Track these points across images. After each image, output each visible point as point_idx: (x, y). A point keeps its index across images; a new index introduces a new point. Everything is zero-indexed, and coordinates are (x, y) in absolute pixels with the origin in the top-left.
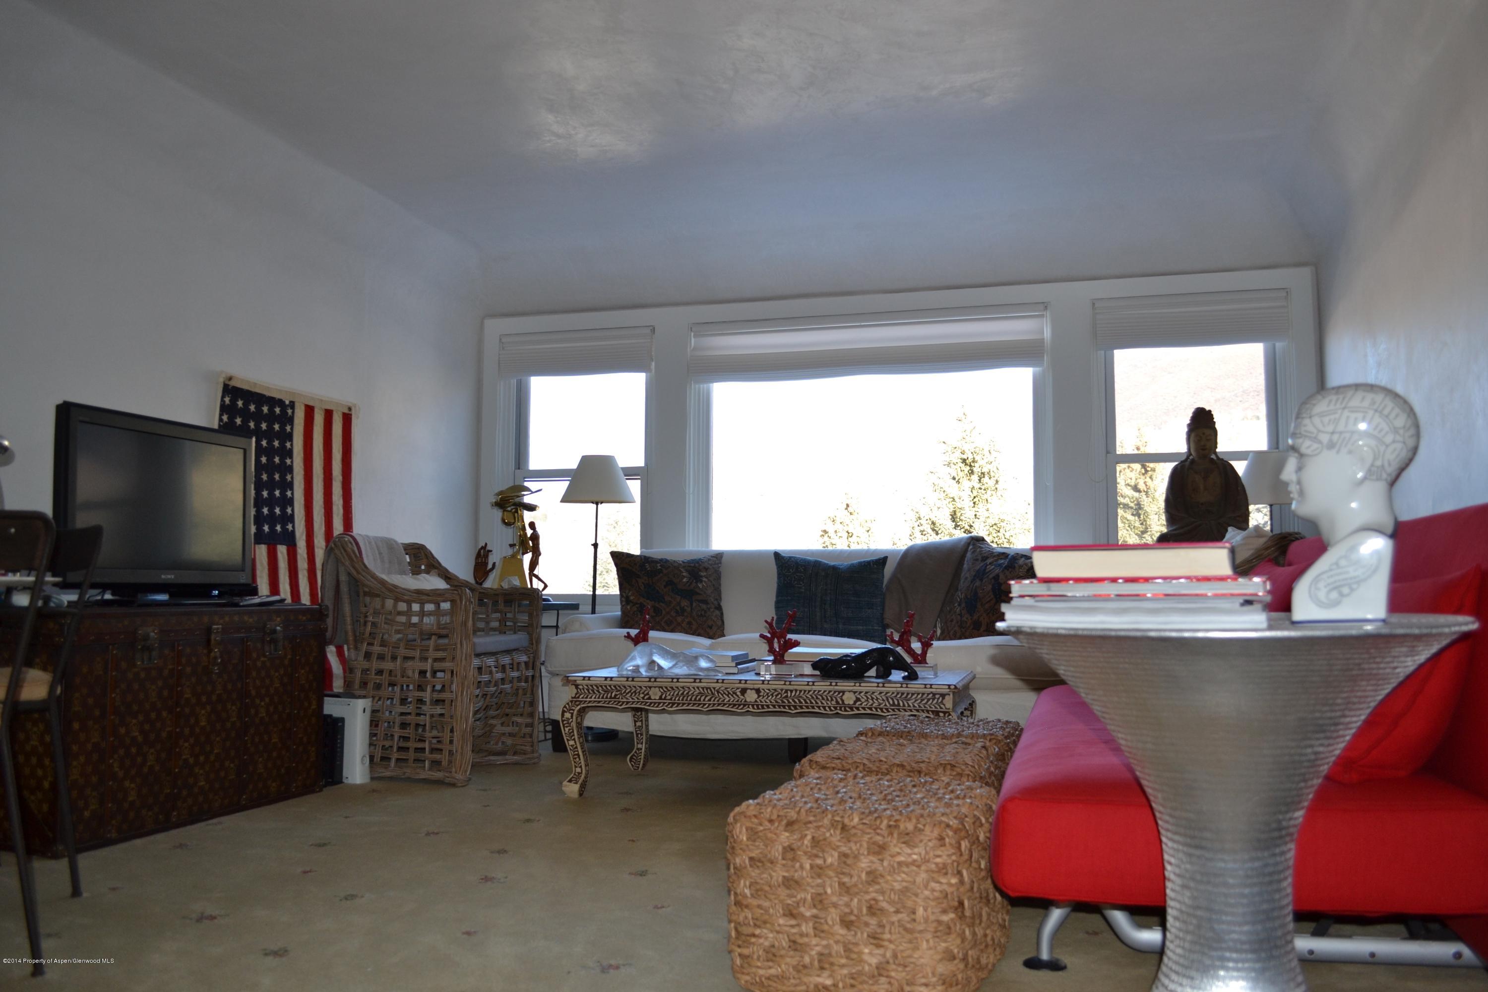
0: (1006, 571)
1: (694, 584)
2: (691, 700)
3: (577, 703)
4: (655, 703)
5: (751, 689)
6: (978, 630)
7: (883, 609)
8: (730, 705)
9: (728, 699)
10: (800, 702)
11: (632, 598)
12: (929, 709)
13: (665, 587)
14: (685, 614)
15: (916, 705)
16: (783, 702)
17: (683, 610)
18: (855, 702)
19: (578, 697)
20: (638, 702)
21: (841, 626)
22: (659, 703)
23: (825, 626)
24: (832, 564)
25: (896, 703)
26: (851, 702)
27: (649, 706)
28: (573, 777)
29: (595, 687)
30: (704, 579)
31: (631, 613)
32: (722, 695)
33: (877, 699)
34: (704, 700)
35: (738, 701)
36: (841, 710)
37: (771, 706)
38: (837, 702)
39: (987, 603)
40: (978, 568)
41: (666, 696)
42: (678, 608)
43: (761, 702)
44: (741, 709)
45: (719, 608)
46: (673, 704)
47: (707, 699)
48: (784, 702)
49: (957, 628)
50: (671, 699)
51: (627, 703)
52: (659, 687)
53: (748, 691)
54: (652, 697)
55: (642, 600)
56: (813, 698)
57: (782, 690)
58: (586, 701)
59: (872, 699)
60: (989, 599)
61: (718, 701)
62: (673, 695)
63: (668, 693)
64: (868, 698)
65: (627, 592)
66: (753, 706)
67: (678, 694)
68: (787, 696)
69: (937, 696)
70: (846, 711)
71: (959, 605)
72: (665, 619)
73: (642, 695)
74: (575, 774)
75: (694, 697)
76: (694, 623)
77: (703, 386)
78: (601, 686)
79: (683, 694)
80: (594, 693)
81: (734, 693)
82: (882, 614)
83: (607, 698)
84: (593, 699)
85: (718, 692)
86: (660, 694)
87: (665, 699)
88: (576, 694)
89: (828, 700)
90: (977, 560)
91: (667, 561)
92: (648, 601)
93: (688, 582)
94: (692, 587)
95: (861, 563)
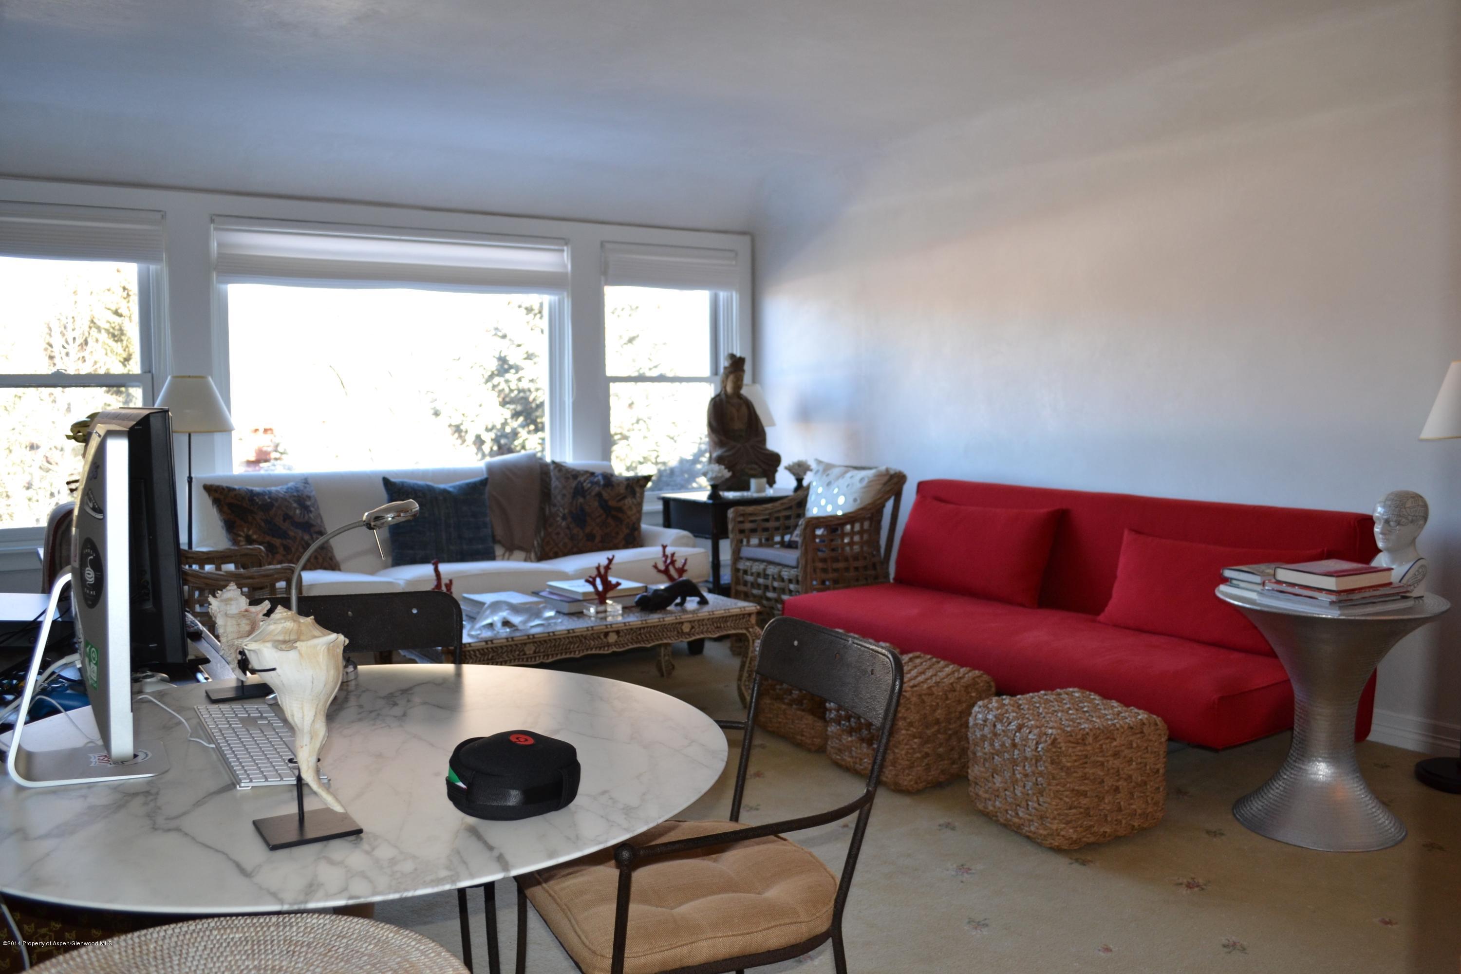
0: (606, 489)
2: (562, 649)
4: (531, 658)
5: (613, 632)
6: (593, 541)
7: (492, 528)
8: (596, 648)
9: (593, 643)
10: (651, 636)
11: (255, 537)
12: (741, 626)
13: (284, 521)
16: (637, 638)
18: (691, 630)
20: (515, 660)
22: (535, 657)
23: (452, 548)
24: (442, 486)
25: (719, 626)
29: (472, 652)
30: (311, 510)
32: (589, 640)
33: (706, 625)
34: (573, 648)
35: (601, 644)
36: (683, 638)
37: (629, 644)
38: (678, 632)
39: (597, 518)
40: (573, 486)
41: (539, 650)
42: (303, 543)
43: (620, 641)
44: (607, 650)
46: (548, 656)
47: (575, 646)
49: (566, 540)
50: (544, 652)
51: (505, 662)
52: (533, 643)
53: (610, 634)
54: (528, 652)
55: (268, 538)
56: (660, 631)
57: (637, 629)
59: (703, 625)
60: (598, 515)
61: (585, 646)
62: (546, 648)
63: (542, 646)
64: (700, 625)
65: (245, 530)
66: (615, 646)
67: (550, 647)
68: (640, 634)
69: (743, 616)
70: (687, 638)
71: (564, 519)
73: (517, 653)
75: (565, 646)
76: (319, 556)
78: (478, 650)
79: (555, 645)
80: (471, 658)
81: (598, 637)
82: (492, 532)
85: (585, 638)
86: (533, 648)
87: (539, 652)
89: (671, 631)
90: (568, 479)
91: (270, 492)
92: (275, 539)
93: (301, 514)
94: (306, 517)
95: (468, 485)
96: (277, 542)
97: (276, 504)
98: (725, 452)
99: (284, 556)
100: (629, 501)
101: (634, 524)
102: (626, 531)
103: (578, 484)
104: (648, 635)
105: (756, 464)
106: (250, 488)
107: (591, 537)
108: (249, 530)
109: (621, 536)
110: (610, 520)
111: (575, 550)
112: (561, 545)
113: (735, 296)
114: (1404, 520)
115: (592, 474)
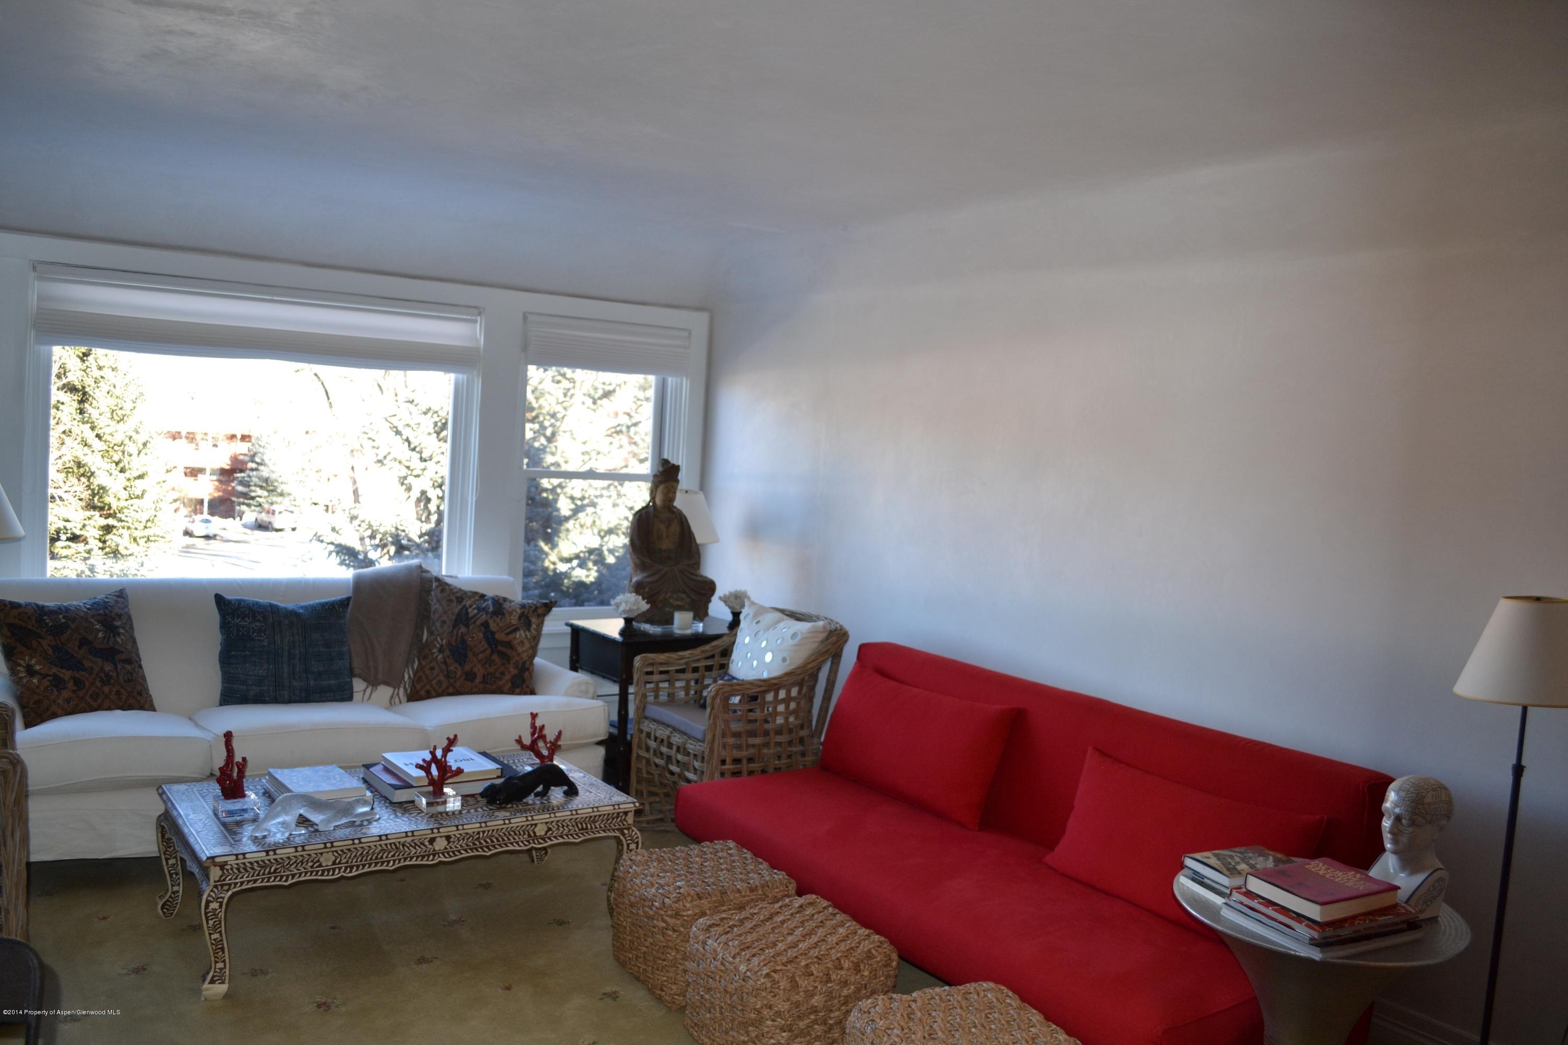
0: (495, 617)
1: (112, 640)
2: (371, 859)
3: (226, 888)
4: (328, 870)
5: (441, 837)
6: (472, 681)
7: (350, 658)
8: (418, 857)
9: (414, 851)
10: (492, 841)
11: (38, 667)
12: (614, 827)
13: (80, 647)
14: (112, 681)
15: (602, 826)
16: (474, 844)
17: (108, 676)
18: (546, 833)
19: (224, 880)
20: (306, 873)
21: (312, 682)
22: (334, 870)
23: (295, 683)
24: (288, 606)
25: (584, 826)
26: (543, 833)
27: (322, 875)
28: (213, 977)
29: (248, 865)
30: (122, 631)
31: (42, 688)
32: (408, 848)
33: (568, 826)
34: (387, 857)
35: (425, 852)
36: (535, 843)
37: (462, 851)
38: (529, 836)
39: (480, 653)
40: (457, 610)
41: (341, 860)
42: (102, 675)
43: (451, 848)
44: (432, 860)
45: (140, 666)
46: (352, 868)
47: (390, 855)
48: (476, 845)
49: (441, 677)
50: (347, 862)
51: (293, 876)
52: (333, 852)
53: (438, 839)
54: (324, 864)
55: (54, 670)
56: (505, 834)
57: (474, 833)
58: (236, 884)
59: (563, 826)
60: (481, 649)
61: (403, 855)
62: (350, 857)
63: (344, 856)
64: (558, 826)
65: (27, 658)
66: (443, 854)
67: (355, 856)
68: (479, 838)
69: (621, 814)
70: (540, 843)
71: (441, 651)
72: (90, 692)
73: (310, 864)
74: (215, 972)
75: (376, 855)
76: (123, 691)
78: (257, 862)
79: (362, 854)
80: (247, 871)
81: (421, 843)
82: (350, 664)
83: (264, 874)
84: (245, 879)
85: (404, 845)
86: (334, 858)
87: (339, 863)
88: (221, 877)
89: (520, 834)
90: (451, 601)
91: (67, 609)
92: (64, 671)
93: (104, 637)
94: (111, 643)
95: (323, 605)
96: (66, 674)
97: (73, 626)
98: (647, 577)
99: (74, 692)
100: (521, 634)
101: (524, 663)
102: (514, 671)
103: (462, 609)
104: (488, 840)
105: (684, 592)
106: (41, 603)
107: (470, 676)
108: (31, 657)
109: (508, 677)
110: (495, 657)
111: (451, 690)
112: (434, 682)
113: (686, 384)
114: (1421, 819)
115: (483, 596)
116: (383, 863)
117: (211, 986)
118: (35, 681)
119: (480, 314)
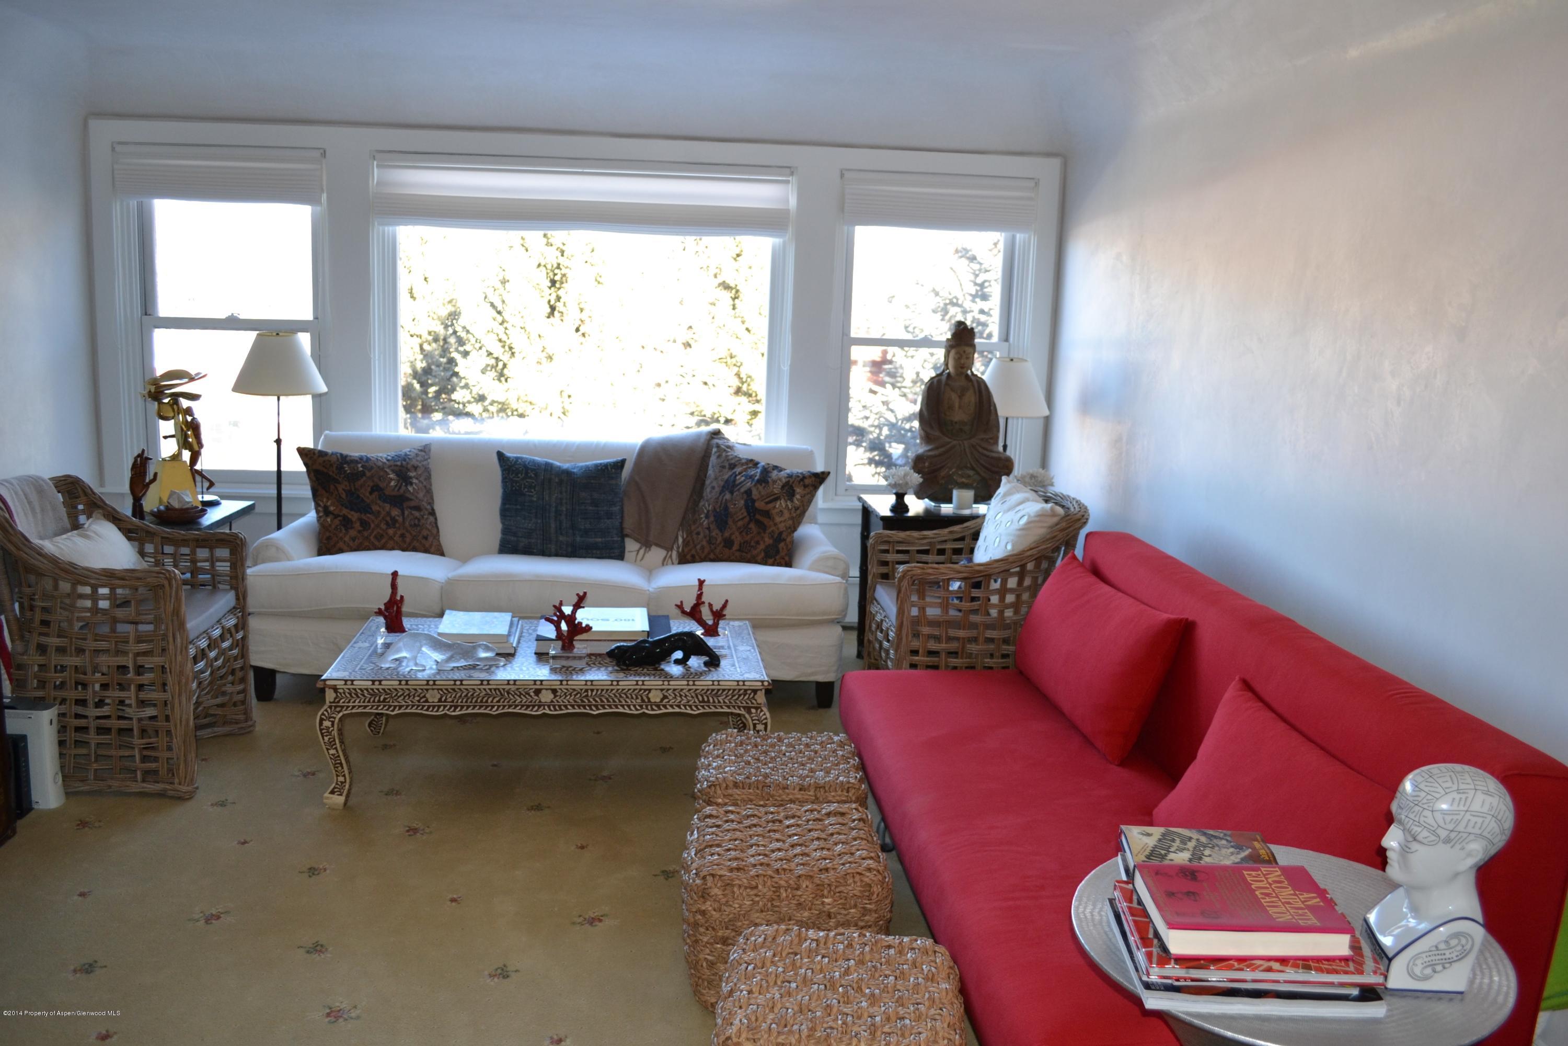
0: (759, 485)
1: (403, 488)
2: (476, 702)
3: (338, 709)
4: (434, 707)
5: (547, 689)
6: (730, 549)
7: (622, 517)
8: (523, 706)
9: (519, 700)
10: (602, 701)
11: (332, 508)
12: (740, 704)
13: (371, 493)
14: (397, 525)
15: (726, 701)
16: (583, 701)
17: (394, 520)
18: (662, 700)
19: (338, 702)
20: (413, 706)
21: (578, 539)
22: (439, 707)
23: (561, 538)
24: (566, 466)
25: (706, 699)
26: (658, 700)
27: (427, 710)
28: (335, 788)
29: (359, 691)
30: (415, 481)
31: (333, 527)
32: (513, 696)
33: (686, 696)
34: (492, 702)
35: (531, 702)
36: (647, 709)
37: (569, 707)
38: (643, 701)
39: (739, 520)
40: (726, 477)
41: (446, 699)
42: (388, 519)
43: (558, 702)
44: (536, 711)
45: (433, 513)
46: (456, 707)
47: (495, 701)
48: (584, 702)
49: (704, 543)
50: (453, 701)
51: (400, 707)
52: (438, 689)
53: (544, 692)
54: (430, 700)
55: (345, 511)
56: (616, 696)
57: (581, 690)
58: (348, 707)
59: (681, 696)
60: (740, 517)
61: (508, 702)
62: (455, 697)
63: (449, 695)
64: (676, 695)
65: (325, 500)
66: (549, 707)
67: (461, 696)
68: (587, 696)
69: (749, 692)
70: (653, 710)
71: (707, 517)
72: (375, 533)
73: (417, 698)
74: (337, 784)
75: (480, 699)
76: (407, 535)
77: (389, 229)
78: (367, 690)
79: (466, 695)
80: (358, 697)
81: (526, 693)
82: (621, 523)
83: (374, 701)
84: (356, 704)
85: (508, 693)
86: (439, 696)
87: (445, 701)
88: (335, 699)
89: (632, 698)
90: (724, 467)
91: (368, 459)
92: (353, 513)
93: (396, 486)
94: (402, 491)
95: (596, 466)
96: (354, 516)
97: (368, 474)
98: (929, 450)
99: (359, 532)
100: (782, 504)
101: (781, 533)
102: (768, 541)
103: (731, 476)
104: (597, 699)
105: (973, 469)
106: (345, 452)
107: (728, 543)
108: (328, 499)
109: (762, 546)
110: (752, 525)
111: (712, 556)
112: (698, 547)
113: (1034, 240)
115: (755, 464)
116: (487, 707)
117: (331, 796)
118: (329, 520)
119: (792, 174)
